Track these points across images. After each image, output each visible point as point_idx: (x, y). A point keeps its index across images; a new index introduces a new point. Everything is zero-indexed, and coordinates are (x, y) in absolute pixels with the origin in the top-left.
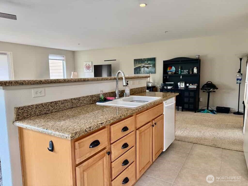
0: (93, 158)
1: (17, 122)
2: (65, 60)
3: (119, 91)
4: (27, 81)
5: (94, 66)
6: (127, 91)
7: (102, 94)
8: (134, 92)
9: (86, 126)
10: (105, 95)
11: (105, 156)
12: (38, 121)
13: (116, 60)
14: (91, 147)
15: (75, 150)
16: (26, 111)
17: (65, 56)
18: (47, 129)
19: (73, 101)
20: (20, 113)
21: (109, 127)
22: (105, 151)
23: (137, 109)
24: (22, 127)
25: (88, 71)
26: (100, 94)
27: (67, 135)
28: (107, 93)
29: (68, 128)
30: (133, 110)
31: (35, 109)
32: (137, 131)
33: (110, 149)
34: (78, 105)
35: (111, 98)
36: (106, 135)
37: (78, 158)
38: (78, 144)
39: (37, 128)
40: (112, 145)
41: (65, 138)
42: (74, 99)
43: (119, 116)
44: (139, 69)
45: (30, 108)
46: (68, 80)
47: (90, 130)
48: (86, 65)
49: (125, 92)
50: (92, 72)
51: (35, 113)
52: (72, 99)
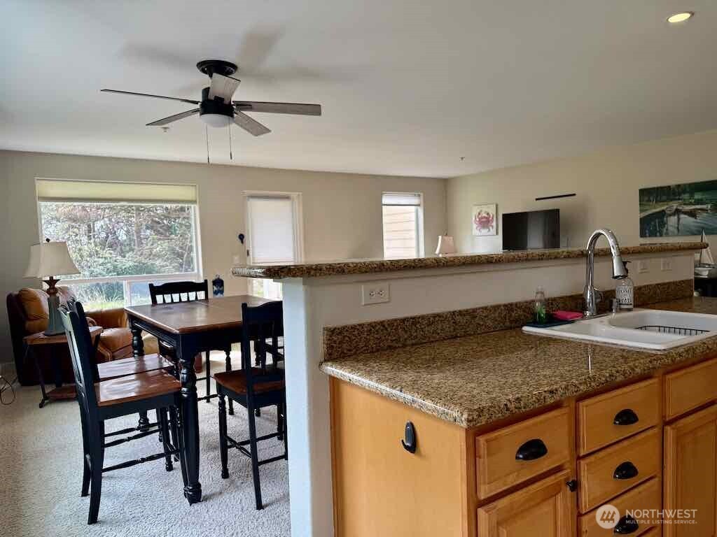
0: (525, 490)
1: (329, 364)
2: (422, 205)
3: (597, 294)
4: (351, 265)
5: (505, 216)
6: (625, 294)
7: (540, 301)
8: (648, 298)
9: (507, 395)
10: (551, 306)
11: (559, 492)
12: (375, 365)
13: (574, 195)
14: (521, 456)
15: (477, 459)
16: (347, 339)
17: (422, 194)
18: (401, 391)
19: (458, 318)
20: (335, 342)
21: (573, 404)
22: (560, 476)
23: (667, 353)
24: (339, 377)
25: (485, 231)
26: (533, 301)
27: (455, 414)
28: (554, 299)
29: (455, 393)
30: (655, 358)
31: (368, 335)
32: (668, 428)
33: (577, 472)
34: (470, 330)
35: (569, 316)
36: (566, 429)
37: (484, 483)
38: (486, 444)
39: (376, 385)
40: (582, 462)
41: (452, 419)
42: (461, 313)
43: (608, 375)
44: (657, 221)
45: (356, 332)
46: (447, 262)
47: (520, 408)
48: (479, 214)
49: (615, 298)
50: (497, 233)
51: (365, 346)
52: (454, 312)
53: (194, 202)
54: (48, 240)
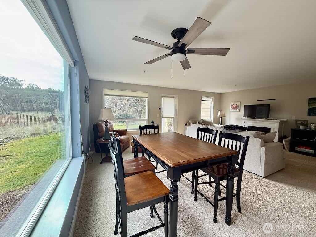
2: (213, 101)
13: (275, 99)
17: (213, 98)
25: (235, 110)
48: (233, 105)
50: (240, 111)
53: (147, 97)
54: (106, 107)
